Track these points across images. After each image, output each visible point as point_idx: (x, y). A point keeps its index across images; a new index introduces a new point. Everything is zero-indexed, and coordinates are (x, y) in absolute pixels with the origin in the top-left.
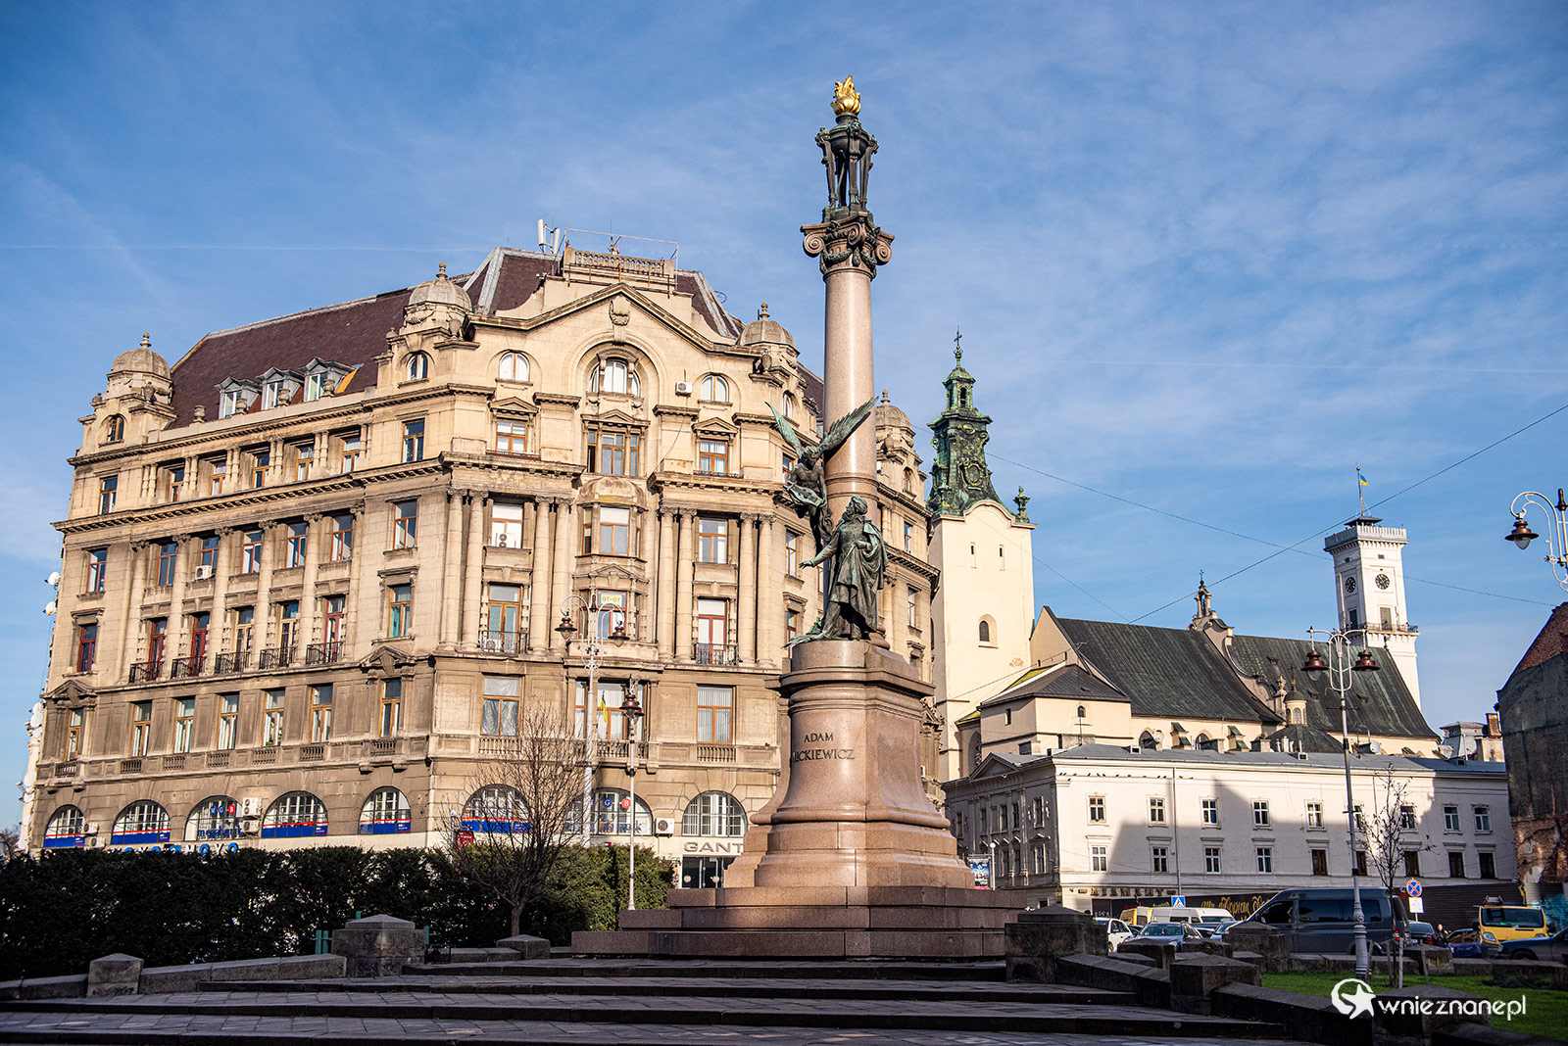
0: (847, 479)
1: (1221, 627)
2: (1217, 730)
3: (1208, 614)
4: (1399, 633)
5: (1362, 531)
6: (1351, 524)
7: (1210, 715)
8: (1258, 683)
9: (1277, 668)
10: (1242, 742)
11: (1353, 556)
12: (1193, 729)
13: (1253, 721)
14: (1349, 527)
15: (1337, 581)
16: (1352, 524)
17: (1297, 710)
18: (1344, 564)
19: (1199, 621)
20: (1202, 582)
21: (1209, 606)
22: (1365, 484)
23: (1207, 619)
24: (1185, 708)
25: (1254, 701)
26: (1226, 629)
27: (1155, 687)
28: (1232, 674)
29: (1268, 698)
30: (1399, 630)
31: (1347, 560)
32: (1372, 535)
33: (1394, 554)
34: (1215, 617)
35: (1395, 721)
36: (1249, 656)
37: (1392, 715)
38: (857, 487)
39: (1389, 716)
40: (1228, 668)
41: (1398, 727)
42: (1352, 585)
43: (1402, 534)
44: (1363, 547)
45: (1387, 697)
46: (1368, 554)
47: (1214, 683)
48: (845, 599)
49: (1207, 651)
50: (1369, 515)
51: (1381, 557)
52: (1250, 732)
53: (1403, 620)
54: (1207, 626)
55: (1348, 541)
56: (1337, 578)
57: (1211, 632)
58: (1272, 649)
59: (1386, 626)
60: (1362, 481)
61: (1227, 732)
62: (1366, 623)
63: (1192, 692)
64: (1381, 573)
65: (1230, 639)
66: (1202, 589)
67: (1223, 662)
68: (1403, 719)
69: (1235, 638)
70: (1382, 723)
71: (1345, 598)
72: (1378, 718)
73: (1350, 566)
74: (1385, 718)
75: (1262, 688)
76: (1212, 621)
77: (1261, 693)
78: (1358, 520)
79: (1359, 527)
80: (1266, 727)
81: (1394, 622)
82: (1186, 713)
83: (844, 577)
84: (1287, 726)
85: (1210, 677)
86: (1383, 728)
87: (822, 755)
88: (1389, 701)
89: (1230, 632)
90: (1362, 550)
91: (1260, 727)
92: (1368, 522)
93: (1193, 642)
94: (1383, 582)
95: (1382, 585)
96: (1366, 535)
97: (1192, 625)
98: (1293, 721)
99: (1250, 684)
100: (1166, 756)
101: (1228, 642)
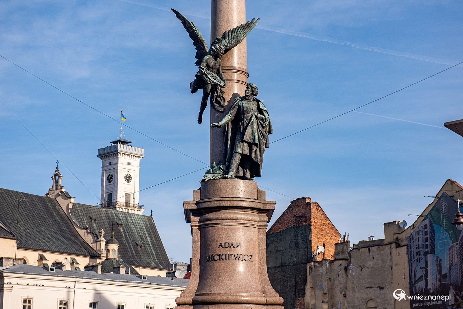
0: (232, 70)
1: (67, 196)
2: (65, 259)
3: (59, 188)
4: (133, 208)
5: (121, 147)
6: (114, 143)
7: (61, 250)
8: (87, 233)
9: (95, 224)
10: (78, 268)
11: (113, 162)
12: (51, 258)
13: (84, 255)
14: (113, 145)
15: (103, 176)
16: (116, 142)
17: (114, 250)
18: (108, 166)
19: (52, 192)
20: (57, 168)
21: (60, 183)
22: (125, 120)
23: (58, 191)
24: (46, 245)
25: (84, 243)
26: (70, 198)
27: (28, 231)
28: (71, 226)
29: (92, 241)
30: (134, 207)
31: (110, 164)
32: (126, 150)
33: (136, 162)
34: (63, 190)
35: (154, 259)
36: (79, 215)
37: (153, 256)
38: (237, 77)
39: (151, 257)
40: (69, 222)
41: (156, 263)
42: (111, 178)
43: (141, 151)
44: (120, 157)
45: (151, 245)
46: (122, 160)
47: (62, 231)
48: (247, 152)
49: (57, 211)
50: (125, 138)
51: (129, 164)
52: (83, 262)
53: (137, 202)
54: (58, 195)
55: (112, 152)
56: (103, 174)
57: (60, 200)
58: (93, 212)
59: (127, 204)
60: (123, 118)
61: (70, 261)
62: (117, 202)
63: (50, 236)
64: (128, 173)
65: (72, 204)
66: (57, 173)
67: (66, 218)
68: (158, 259)
69: (74, 204)
70: (148, 261)
71: (106, 185)
72: (146, 257)
73: (111, 167)
74: (149, 257)
75: (90, 236)
76: (62, 192)
77: (89, 239)
78: (119, 141)
79: (119, 145)
80: (92, 260)
81: (132, 202)
82: (47, 248)
83: (248, 137)
84: (107, 259)
85: (59, 227)
86: (149, 264)
87: (233, 257)
88: (152, 248)
89: (72, 200)
90: (119, 158)
91: (88, 259)
92: (124, 143)
93: (49, 204)
94: (128, 178)
95: (128, 180)
96: (123, 150)
97: (48, 194)
98: (111, 256)
99: (82, 233)
100: (68, 274)
101: (71, 206)
